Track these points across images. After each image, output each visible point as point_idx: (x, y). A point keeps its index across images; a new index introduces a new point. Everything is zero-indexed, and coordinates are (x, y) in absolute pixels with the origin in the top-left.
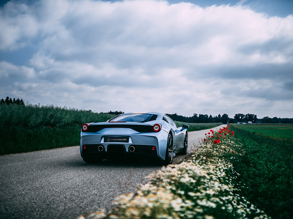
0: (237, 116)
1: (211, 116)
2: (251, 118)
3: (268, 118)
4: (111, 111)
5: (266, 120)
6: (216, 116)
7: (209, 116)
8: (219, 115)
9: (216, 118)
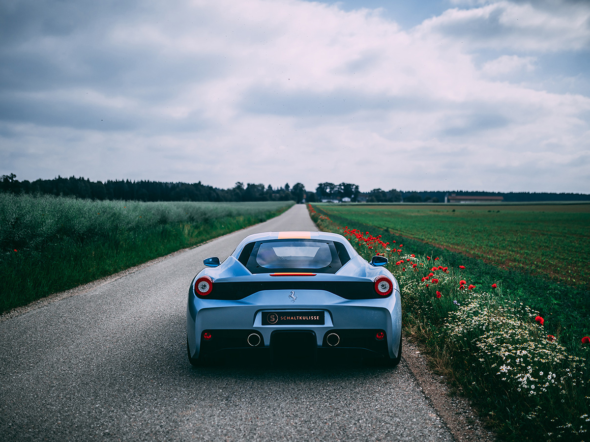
0: (322, 188)
1: (270, 187)
2: (349, 191)
3: (380, 191)
4: (59, 176)
5: (377, 196)
6: (281, 188)
7: (266, 187)
8: (287, 186)
9: (279, 191)
